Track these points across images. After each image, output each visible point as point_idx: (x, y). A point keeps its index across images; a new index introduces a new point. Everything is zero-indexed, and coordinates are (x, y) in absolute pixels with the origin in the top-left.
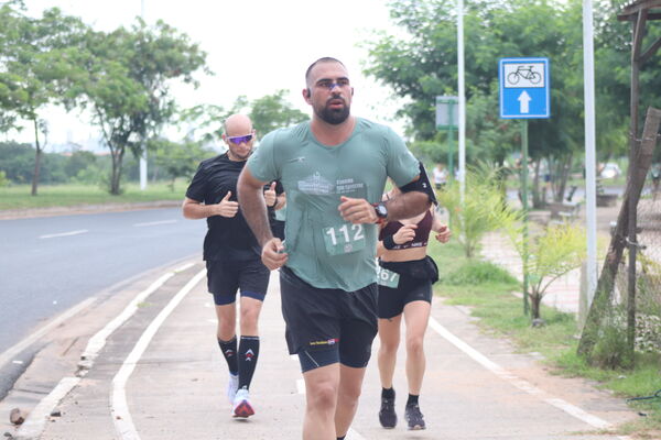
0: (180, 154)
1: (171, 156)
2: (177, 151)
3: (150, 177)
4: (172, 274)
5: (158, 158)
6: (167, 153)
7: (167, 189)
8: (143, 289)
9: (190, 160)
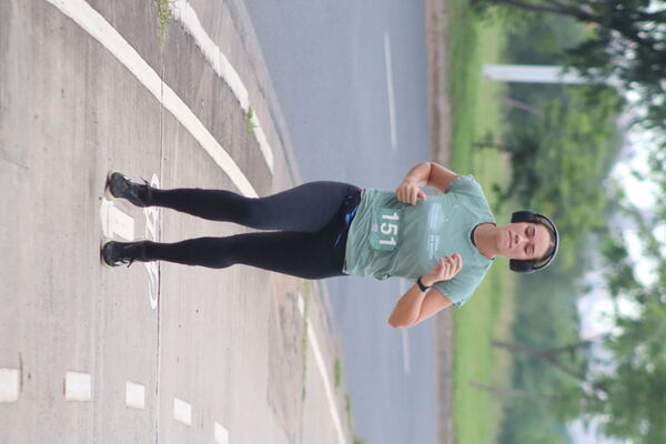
0: (572, 169)
1: (569, 146)
2: (583, 161)
3: (518, 91)
4: (245, 104)
5: (564, 111)
6: (576, 138)
7: (481, 132)
8: (209, 25)
9: (555, 195)
